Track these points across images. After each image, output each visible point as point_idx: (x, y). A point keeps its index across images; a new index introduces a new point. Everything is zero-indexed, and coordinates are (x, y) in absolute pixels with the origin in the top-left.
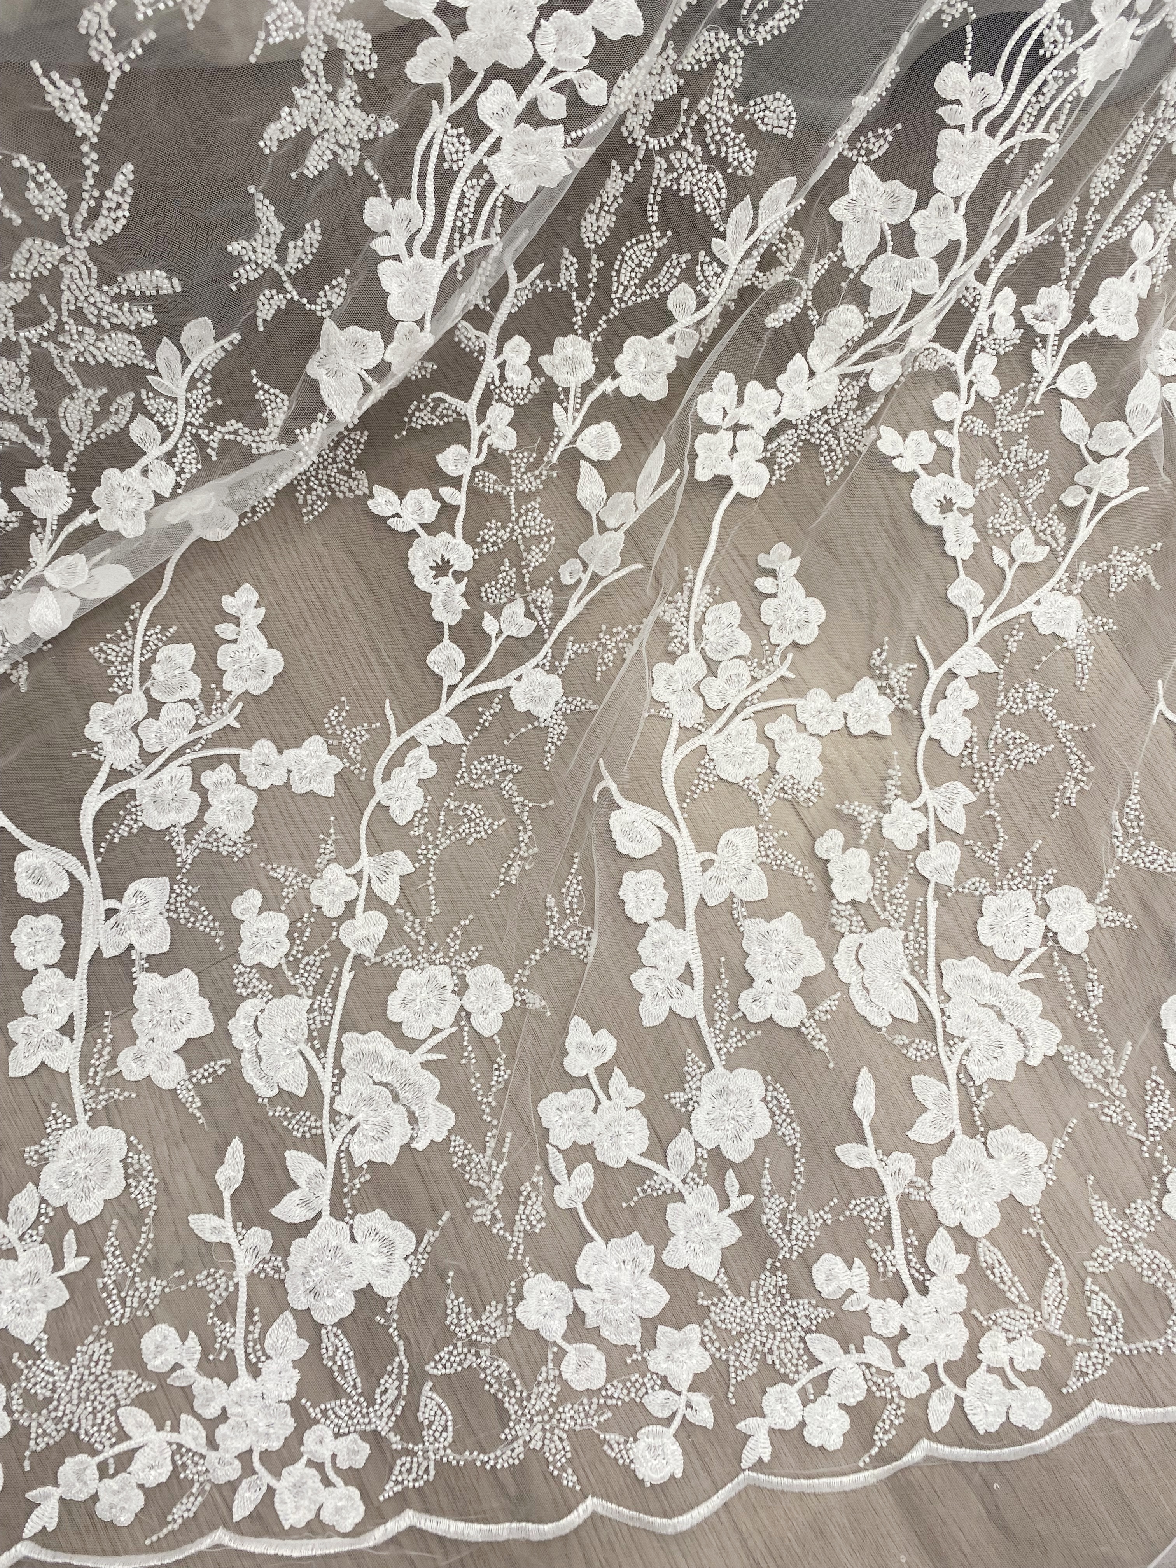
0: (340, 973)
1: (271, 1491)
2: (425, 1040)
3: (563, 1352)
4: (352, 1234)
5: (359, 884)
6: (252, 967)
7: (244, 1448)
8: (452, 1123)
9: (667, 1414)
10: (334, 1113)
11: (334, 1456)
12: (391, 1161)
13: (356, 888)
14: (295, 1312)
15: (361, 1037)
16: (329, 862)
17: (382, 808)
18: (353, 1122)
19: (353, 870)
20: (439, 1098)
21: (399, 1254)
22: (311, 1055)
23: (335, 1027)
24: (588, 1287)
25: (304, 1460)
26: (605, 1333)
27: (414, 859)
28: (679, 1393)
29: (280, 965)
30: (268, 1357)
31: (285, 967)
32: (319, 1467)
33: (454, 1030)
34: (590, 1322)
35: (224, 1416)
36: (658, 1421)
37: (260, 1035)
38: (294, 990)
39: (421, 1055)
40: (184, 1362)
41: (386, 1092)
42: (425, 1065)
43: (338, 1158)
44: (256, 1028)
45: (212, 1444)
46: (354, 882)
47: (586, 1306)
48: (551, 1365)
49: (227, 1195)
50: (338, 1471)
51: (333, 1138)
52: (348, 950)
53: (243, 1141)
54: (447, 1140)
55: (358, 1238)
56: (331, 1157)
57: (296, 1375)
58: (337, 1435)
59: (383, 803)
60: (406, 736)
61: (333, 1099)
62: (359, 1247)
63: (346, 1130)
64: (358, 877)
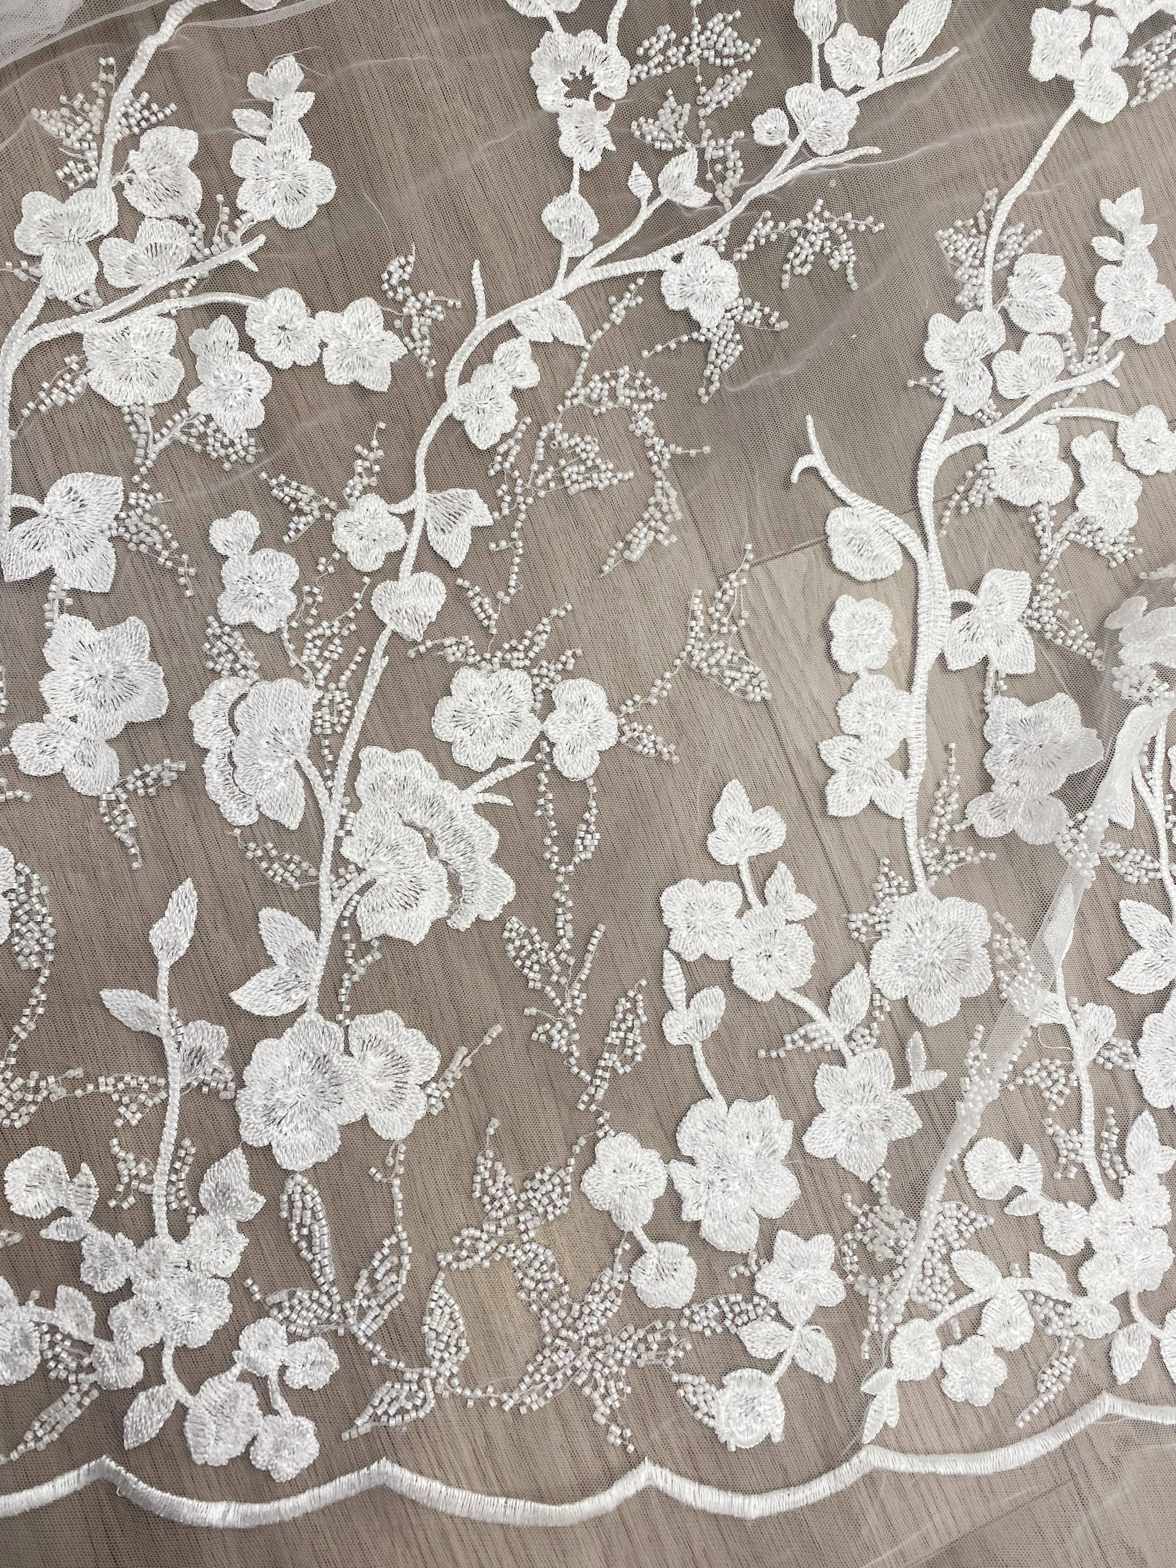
0: (367, 656)
1: (181, 1411)
2: (482, 774)
3: (639, 1252)
4: (347, 1043)
5: (409, 529)
6: (234, 628)
7: (151, 1340)
8: (510, 895)
9: (771, 1354)
10: (340, 861)
11: (283, 1369)
12: (416, 940)
13: (404, 534)
14: (248, 1149)
15: (390, 755)
16: (366, 490)
17: (453, 424)
18: (364, 878)
19: (402, 507)
20: (497, 858)
21: (414, 1077)
22: (313, 773)
23: (353, 735)
24: (692, 1161)
25: (236, 1370)
26: (706, 1231)
27: (494, 504)
28: (791, 1328)
29: (279, 630)
30: (202, 1211)
31: (286, 636)
32: (260, 1383)
33: (527, 764)
34: (689, 1213)
35: (126, 1291)
36: (754, 1363)
37: (237, 732)
38: (297, 673)
39: (474, 794)
40: (72, 1207)
41: (419, 839)
42: (479, 808)
43: (339, 927)
44: (232, 722)
45: (104, 1331)
46: (401, 526)
47: (683, 1187)
48: (619, 1267)
49: (165, 964)
50: (286, 1390)
51: (333, 898)
52: (383, 625)
53: (197, 887)
54: (501, 921)
55: (353, 1050)
56: (328, 927)
57: (242, 1242)
58: (292, 1338)
59: (458, 416)
60: (499, 320)
61: (338, 841)
62: (354, 1061)
63: (353, 888)
64: (408, 518)
